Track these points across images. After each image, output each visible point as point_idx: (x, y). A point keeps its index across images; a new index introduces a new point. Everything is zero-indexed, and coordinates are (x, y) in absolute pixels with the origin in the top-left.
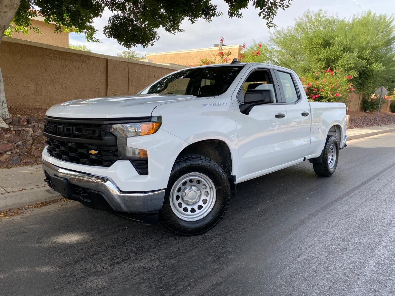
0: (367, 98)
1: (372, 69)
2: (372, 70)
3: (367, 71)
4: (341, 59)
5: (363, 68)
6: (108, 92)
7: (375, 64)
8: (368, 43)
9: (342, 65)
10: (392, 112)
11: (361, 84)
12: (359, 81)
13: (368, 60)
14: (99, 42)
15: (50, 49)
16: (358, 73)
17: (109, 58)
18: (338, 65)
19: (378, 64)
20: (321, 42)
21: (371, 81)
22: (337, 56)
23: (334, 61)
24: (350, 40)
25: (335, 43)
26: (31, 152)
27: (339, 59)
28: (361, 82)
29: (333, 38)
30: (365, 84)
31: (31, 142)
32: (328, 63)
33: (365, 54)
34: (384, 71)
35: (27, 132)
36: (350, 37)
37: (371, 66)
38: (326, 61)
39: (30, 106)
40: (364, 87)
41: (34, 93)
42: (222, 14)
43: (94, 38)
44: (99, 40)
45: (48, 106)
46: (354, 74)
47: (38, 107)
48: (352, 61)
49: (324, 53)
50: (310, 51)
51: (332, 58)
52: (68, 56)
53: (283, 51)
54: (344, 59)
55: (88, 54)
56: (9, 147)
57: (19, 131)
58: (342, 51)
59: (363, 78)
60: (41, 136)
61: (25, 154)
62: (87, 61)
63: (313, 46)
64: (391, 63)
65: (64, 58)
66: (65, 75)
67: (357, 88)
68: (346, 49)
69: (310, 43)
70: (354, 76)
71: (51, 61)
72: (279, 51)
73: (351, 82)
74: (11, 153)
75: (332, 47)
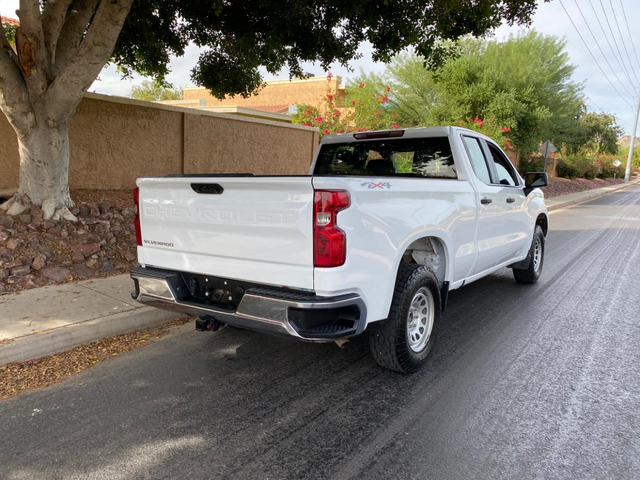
0: (525, 157)
1: (536, 116)
2: (535, 118)
3: (528, 120)
4: (492, 102)
5: (523, 115)
6: (185, 162)
7: (540, 109)
8: (528, 78)
9: (494, 111)
10: (559, 176)
11: (520, 138)
12: (517, 134)
13: (529, 103)
14: (172, 87)
15: (107, 102)
16: (517, 123)
17: (185, 112)
18: (489, 111)
19: (543, 110)
20: (463, 76)
21: (534, 133)
22: (487, 97)
23: (483, 105)
24: (505, 72)
25: (483, 78)
26: (120, 254)
27: (490, 102)
28: (521, 135)
29: (481, 69)
30: (526, 138)
31: (114, 240)
32: (474, 107)
33: (525, 94)
34: (551, 119)
35: (104, 226)
36: (505, 69)
37: (534, 111)
38: (471, 105)
39: (80, 186)
40: (524, 143)
41: (86, 167)
42: (362, 56)
43: (166, 82)
44: (172, 84)
45: (104, 186)
46: (511, 124)
47: (92, 187)
48: (508, 105)
49: (468, 92)
50: (448, 89)
51: (480, 99)
52: (131, 111)
53: (406, 86)
54: (497, 102)
55: (158, 107)
56: (96, 248)
57: (93, 226)
58: (494, 89)
59: (523, 129)
60: (122, 231)
61: (114, 257)
62: (156, 117)
63: (453, 81)
64: (560, 107)
65: (126, 114)
66: (127, 139)
67: (516, 144)
68: (499, 88)
69: (447, 76)
70: (511, 127)
71: (108, 119)
72: (398, 86)
73: (507, 135)
74: (97, 257)
75: (480, 83)
